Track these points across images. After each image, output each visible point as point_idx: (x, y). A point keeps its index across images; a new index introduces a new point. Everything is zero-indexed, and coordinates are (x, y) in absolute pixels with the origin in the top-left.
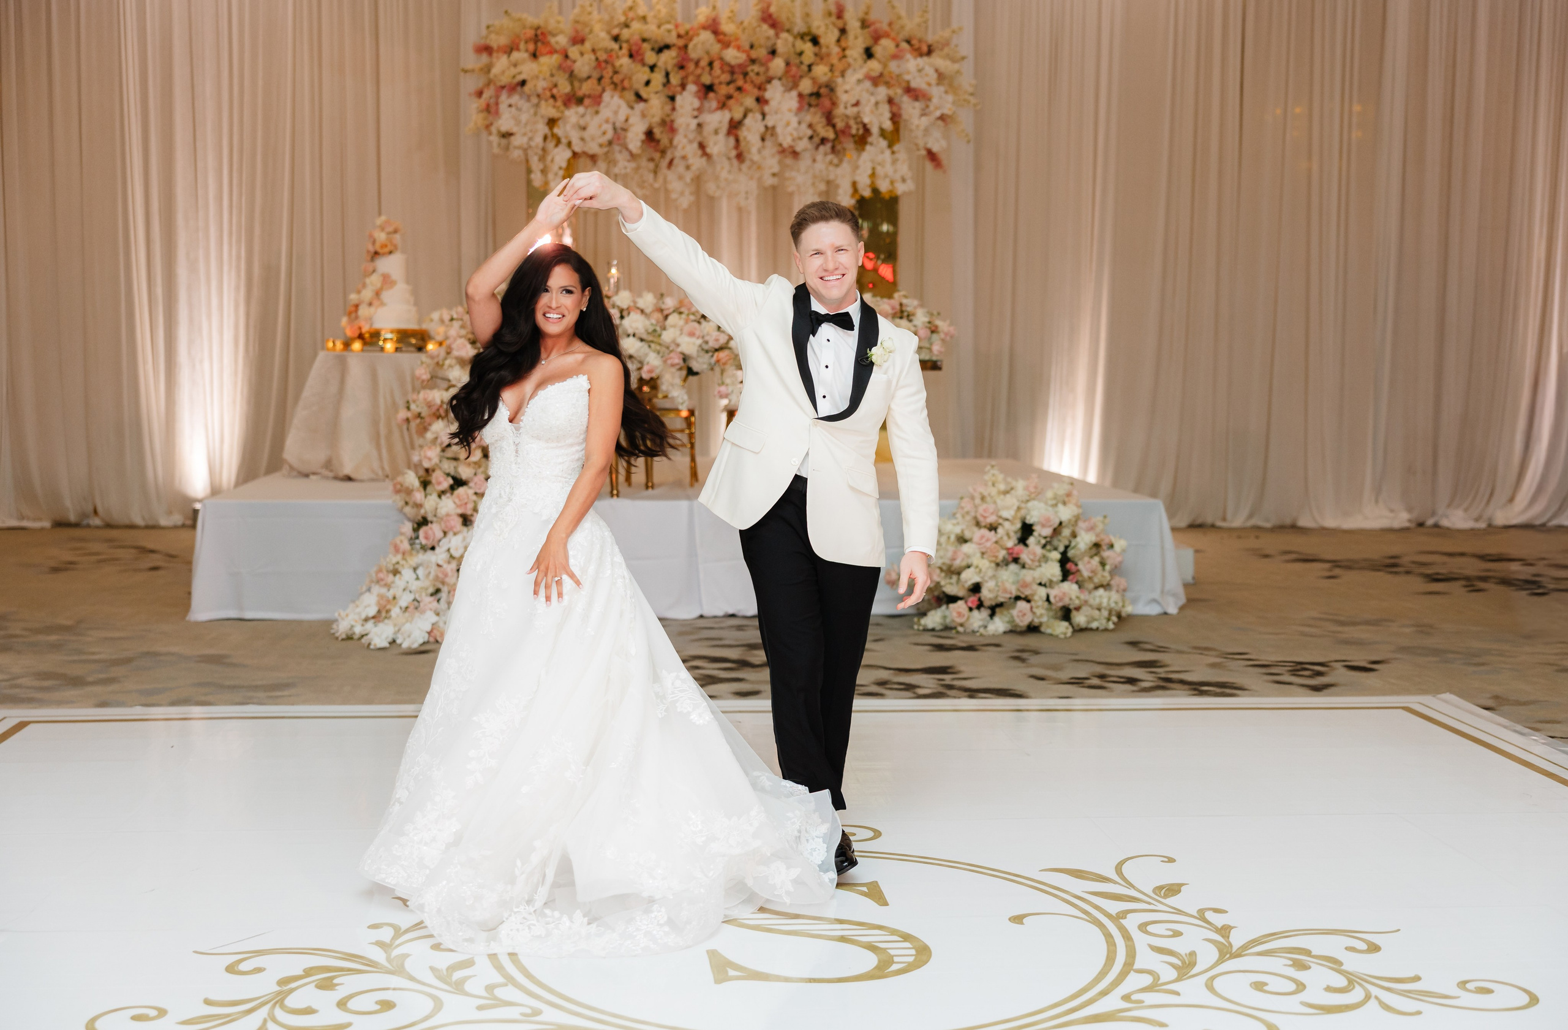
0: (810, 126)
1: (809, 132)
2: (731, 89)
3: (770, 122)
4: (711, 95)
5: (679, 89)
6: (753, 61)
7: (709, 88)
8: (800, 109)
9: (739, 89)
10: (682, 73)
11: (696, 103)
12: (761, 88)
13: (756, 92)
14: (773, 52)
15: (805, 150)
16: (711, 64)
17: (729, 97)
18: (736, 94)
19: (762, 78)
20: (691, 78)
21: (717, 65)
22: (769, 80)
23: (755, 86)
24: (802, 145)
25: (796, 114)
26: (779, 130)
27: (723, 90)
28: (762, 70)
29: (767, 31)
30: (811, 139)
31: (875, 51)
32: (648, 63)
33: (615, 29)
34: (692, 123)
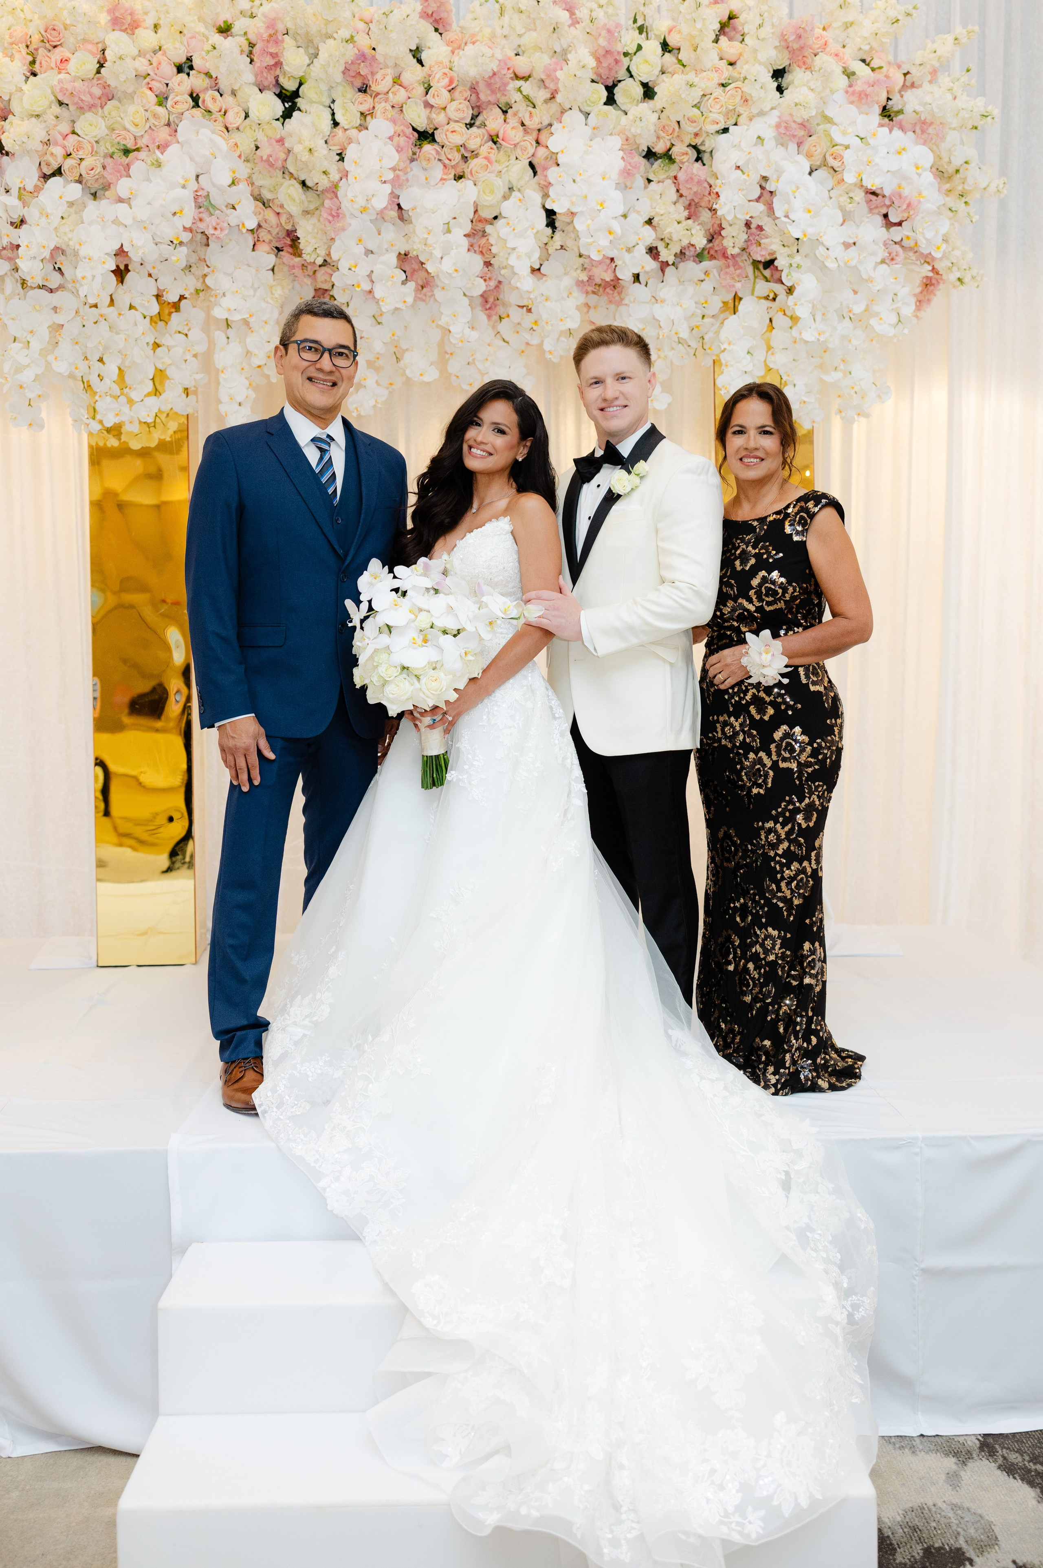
0: (652, 222)
1: (649, 236)
2: (475, 138)
4: (428, 148)
5: (353, 133)
7: (425, 136)
10: (366, 103)
11: (392, 157)
17: (468, 155)
18: (486, 148)
20: (384, 111)
21: (439, 85)
25: (618, 186)
26: (579, 224)
27: (456, 137)
28: (540, 96)
30: (653, 251)
31: (796, 78)
32: (291, 86)
33: (225, 16)
34: (381, 201)
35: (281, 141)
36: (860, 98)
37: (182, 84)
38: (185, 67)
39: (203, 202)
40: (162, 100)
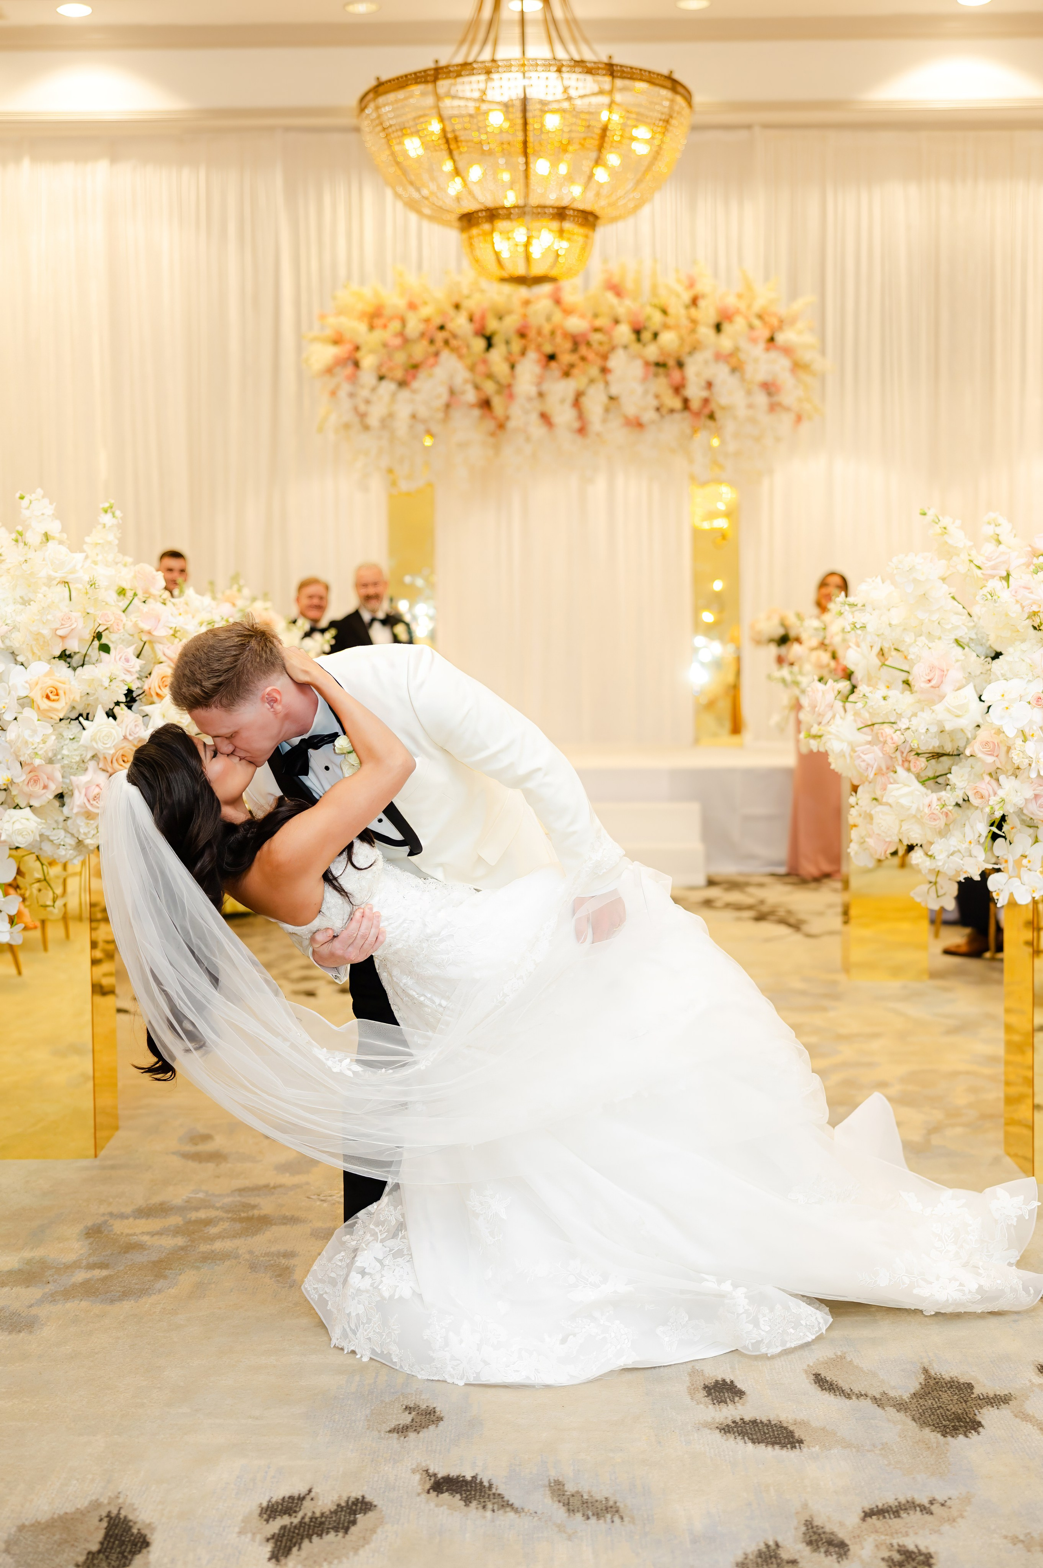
0: (657, 396)
1: (655, 403)
2: (574, 358)
3: (614, 390)
4: (553, 364)
5: (519, 357)
6: (597, 330)
7: (552, 357)
8: (645, 379)
9: (583, 359)
10: (523, 342)
11: (537, 369)
12: (605, 357)
13: (599, 362)
14: (617, 322)
15: (653, 422)
16: (553, 333)
17: (572, 366)
18: (581, 364)
19: (605, 348)
20: (533, 346)
21: (558, 334)
22: (613, 349)
23: (597, 354)
24: (649, 416)
25: (641, 383)
26: (623, 399)
27: (566, 358)
28: (605, 339)
29: (610, 297)
30: (658, 409)
31: (726, 327)
32: (488, 332)
33: (455, 299)
34: (533, 391)
35: (485, 362)
36: (754, 341)
37: (440, 336)
38: (442, 328)
39: (452, 392)
40: (432, 342)
